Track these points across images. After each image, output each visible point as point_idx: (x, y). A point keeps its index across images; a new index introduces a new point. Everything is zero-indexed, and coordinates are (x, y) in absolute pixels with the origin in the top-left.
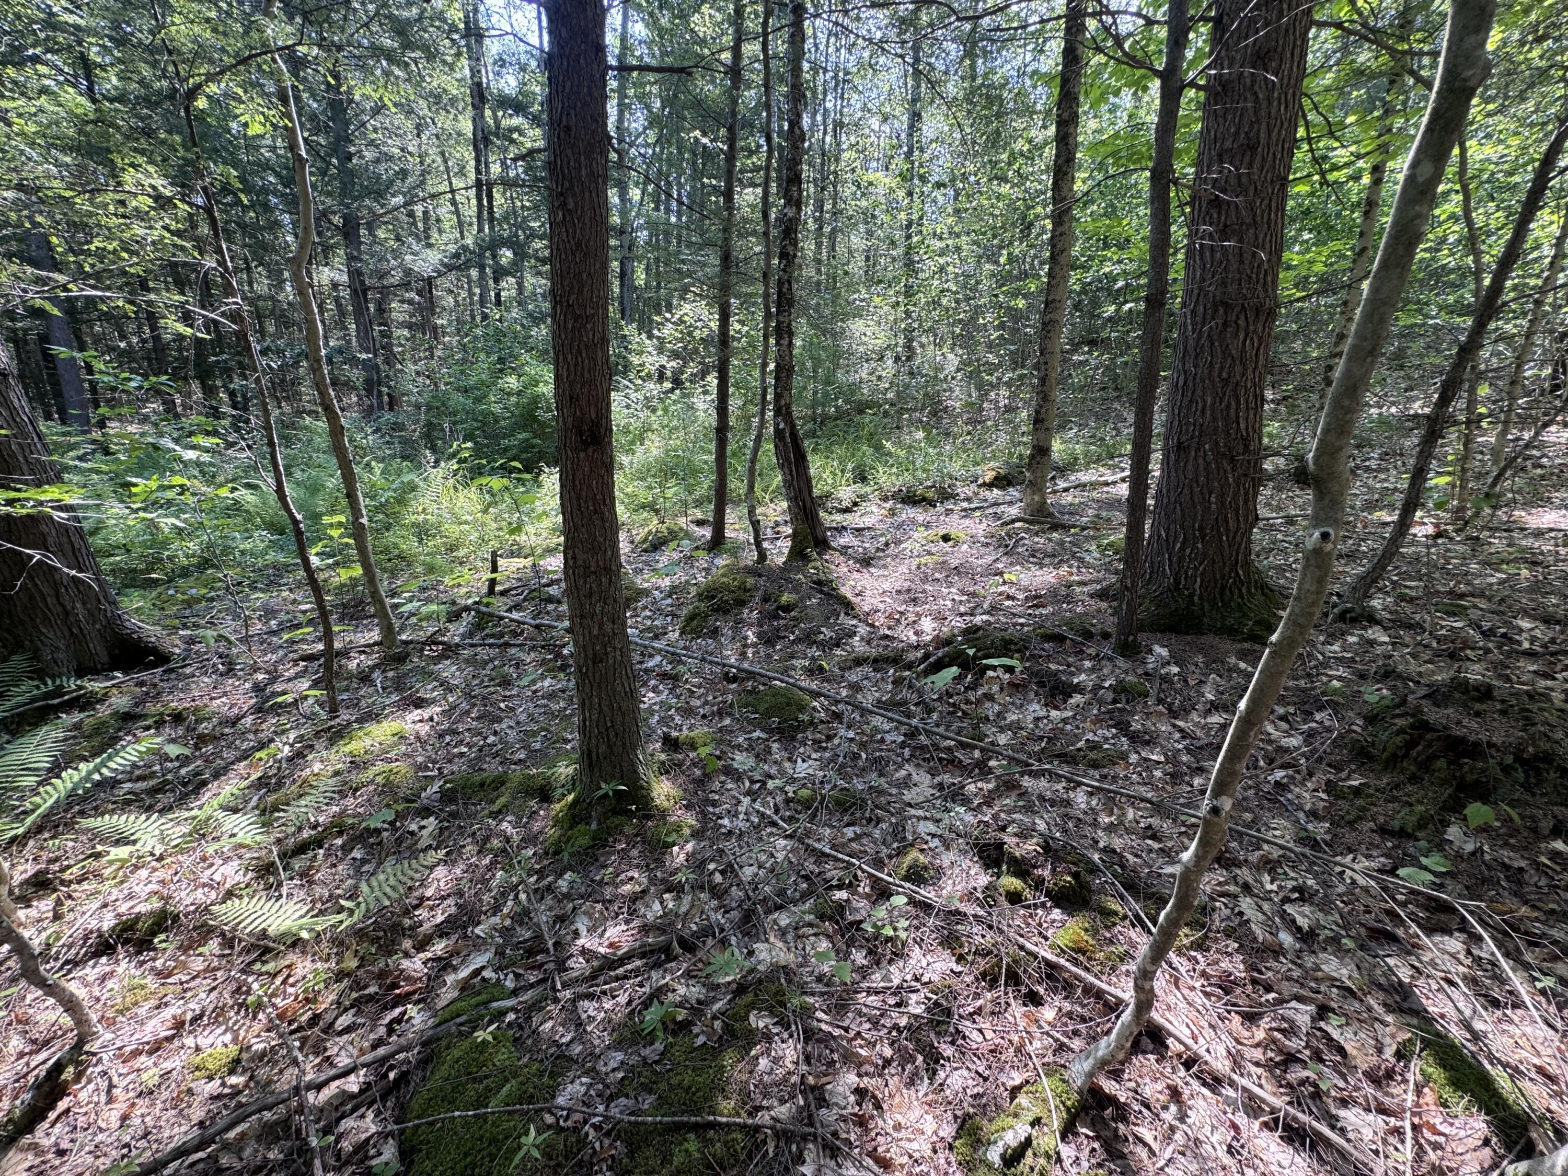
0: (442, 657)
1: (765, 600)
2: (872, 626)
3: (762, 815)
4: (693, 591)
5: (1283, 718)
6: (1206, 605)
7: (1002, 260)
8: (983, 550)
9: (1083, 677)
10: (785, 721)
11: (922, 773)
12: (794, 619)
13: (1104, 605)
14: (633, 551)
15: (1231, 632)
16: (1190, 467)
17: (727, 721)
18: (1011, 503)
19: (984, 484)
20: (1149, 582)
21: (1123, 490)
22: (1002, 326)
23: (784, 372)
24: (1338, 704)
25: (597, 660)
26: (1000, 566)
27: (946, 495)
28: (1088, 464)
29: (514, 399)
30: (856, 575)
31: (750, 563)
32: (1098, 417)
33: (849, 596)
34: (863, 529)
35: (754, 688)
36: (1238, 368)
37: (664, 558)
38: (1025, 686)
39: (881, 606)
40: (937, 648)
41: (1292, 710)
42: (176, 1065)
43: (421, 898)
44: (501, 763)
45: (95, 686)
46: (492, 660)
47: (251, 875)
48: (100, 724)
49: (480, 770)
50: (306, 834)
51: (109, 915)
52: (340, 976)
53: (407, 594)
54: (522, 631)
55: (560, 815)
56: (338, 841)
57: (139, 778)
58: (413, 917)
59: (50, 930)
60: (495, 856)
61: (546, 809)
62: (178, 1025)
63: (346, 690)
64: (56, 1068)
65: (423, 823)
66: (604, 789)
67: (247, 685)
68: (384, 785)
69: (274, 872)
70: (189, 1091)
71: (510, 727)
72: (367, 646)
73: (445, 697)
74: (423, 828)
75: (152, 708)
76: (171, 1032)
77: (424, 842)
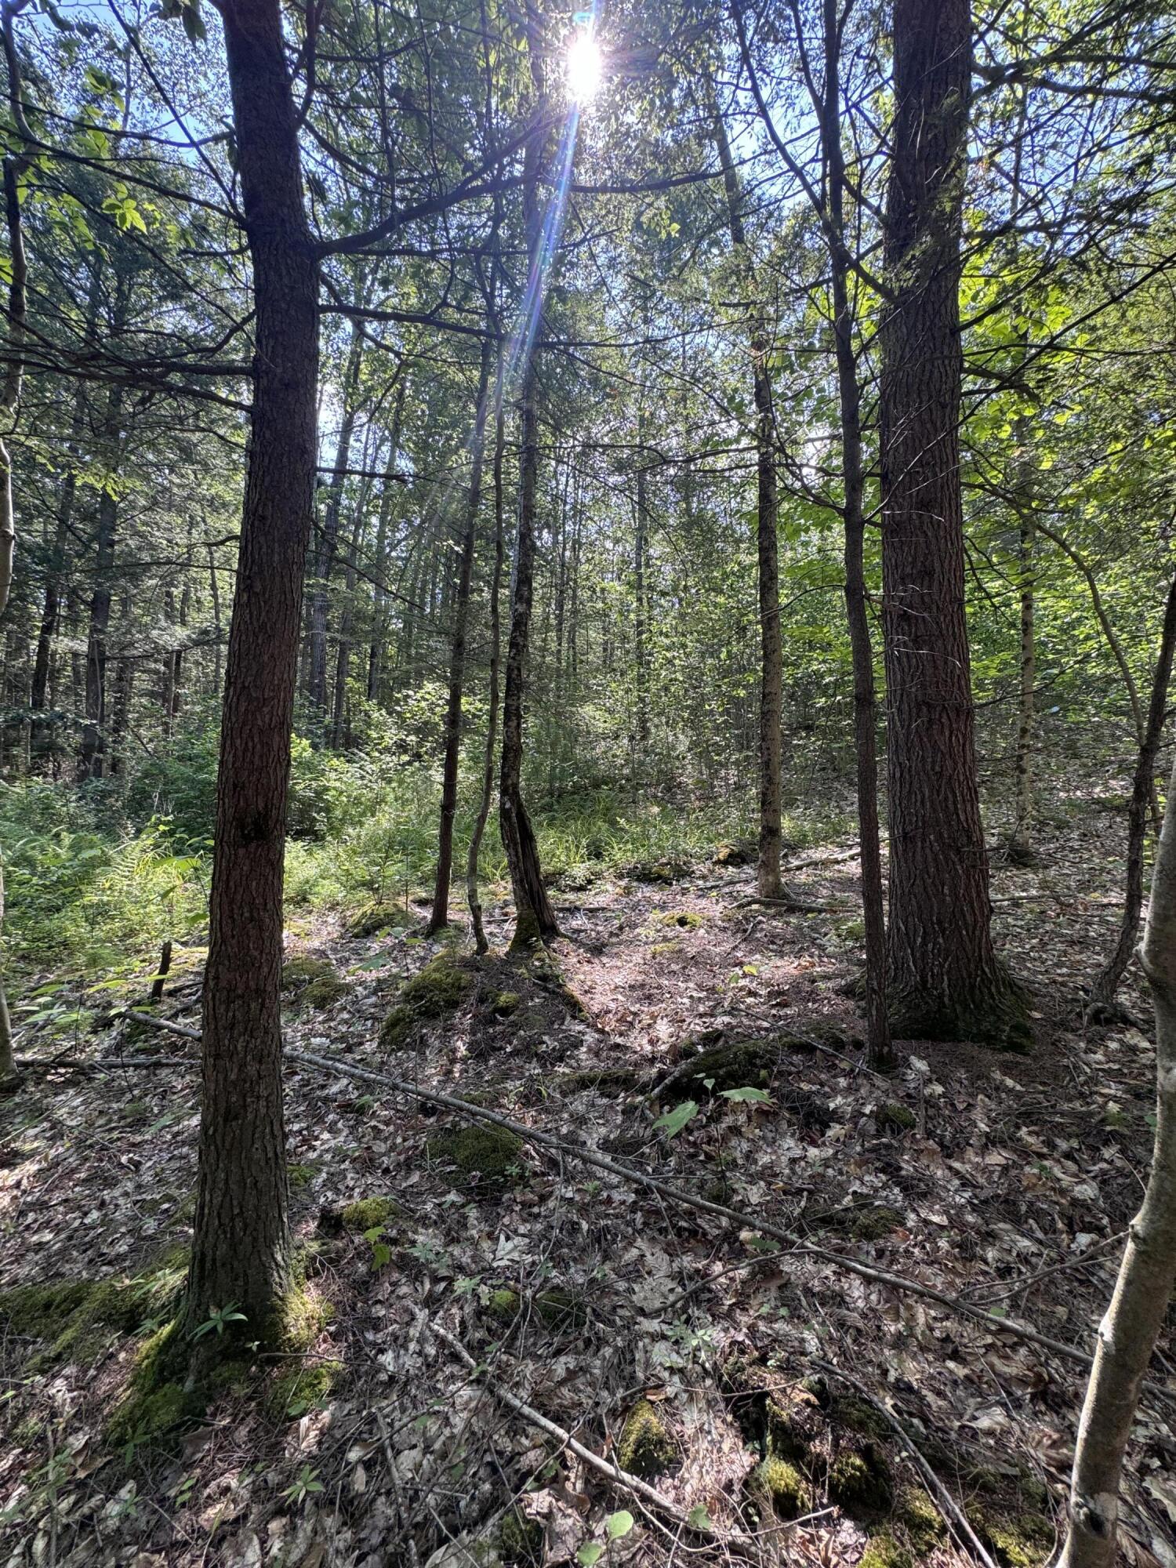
0: (68, 1084)
1: (482, 1000)
2: (602, 1031)
3: (442, 1342)
4: (403, 985)
5: (1068, 1156)
6: (959, 1008)
7: (723, 656)
8: (721, 936)
9: (839, 1100)
10: (488, 1176)
11: (659, 1254)
12: (513, 1024)
13: (851, 1004)
14: (342, 937)
15: (988, 1039)
16: (919, 857)
17: (415, 1178)
18: (747, 882)
19: (718, 862)
20: (895, 980)
21: (854, 868)
22: (727, 712)
23: (512, 753)
24: (1123, 1136)
26: (739, 954)
27: (682, 873)
28: (817, 841)
30: (586, 967)
31: (468, 954)
32: (821, 795)
33: (577, 994)
34: (597, 910)
35: (455, 1124)
36: (949, 763)
37: (374, 946)
38: (775, 1114)
39: (612, 1006)
40: (675, 1063)
41: (1076, 1145)
44: (90, 1262)
46: (132, 1087)
49: (56, 1275)
53: (44, 1000)
54: (184, 1044)
55: (145, 1363)
60: (25, 1451)
61: (130, 1350)
66: (213, 1319)
71: (126, 1194)
73: (50, 1148)
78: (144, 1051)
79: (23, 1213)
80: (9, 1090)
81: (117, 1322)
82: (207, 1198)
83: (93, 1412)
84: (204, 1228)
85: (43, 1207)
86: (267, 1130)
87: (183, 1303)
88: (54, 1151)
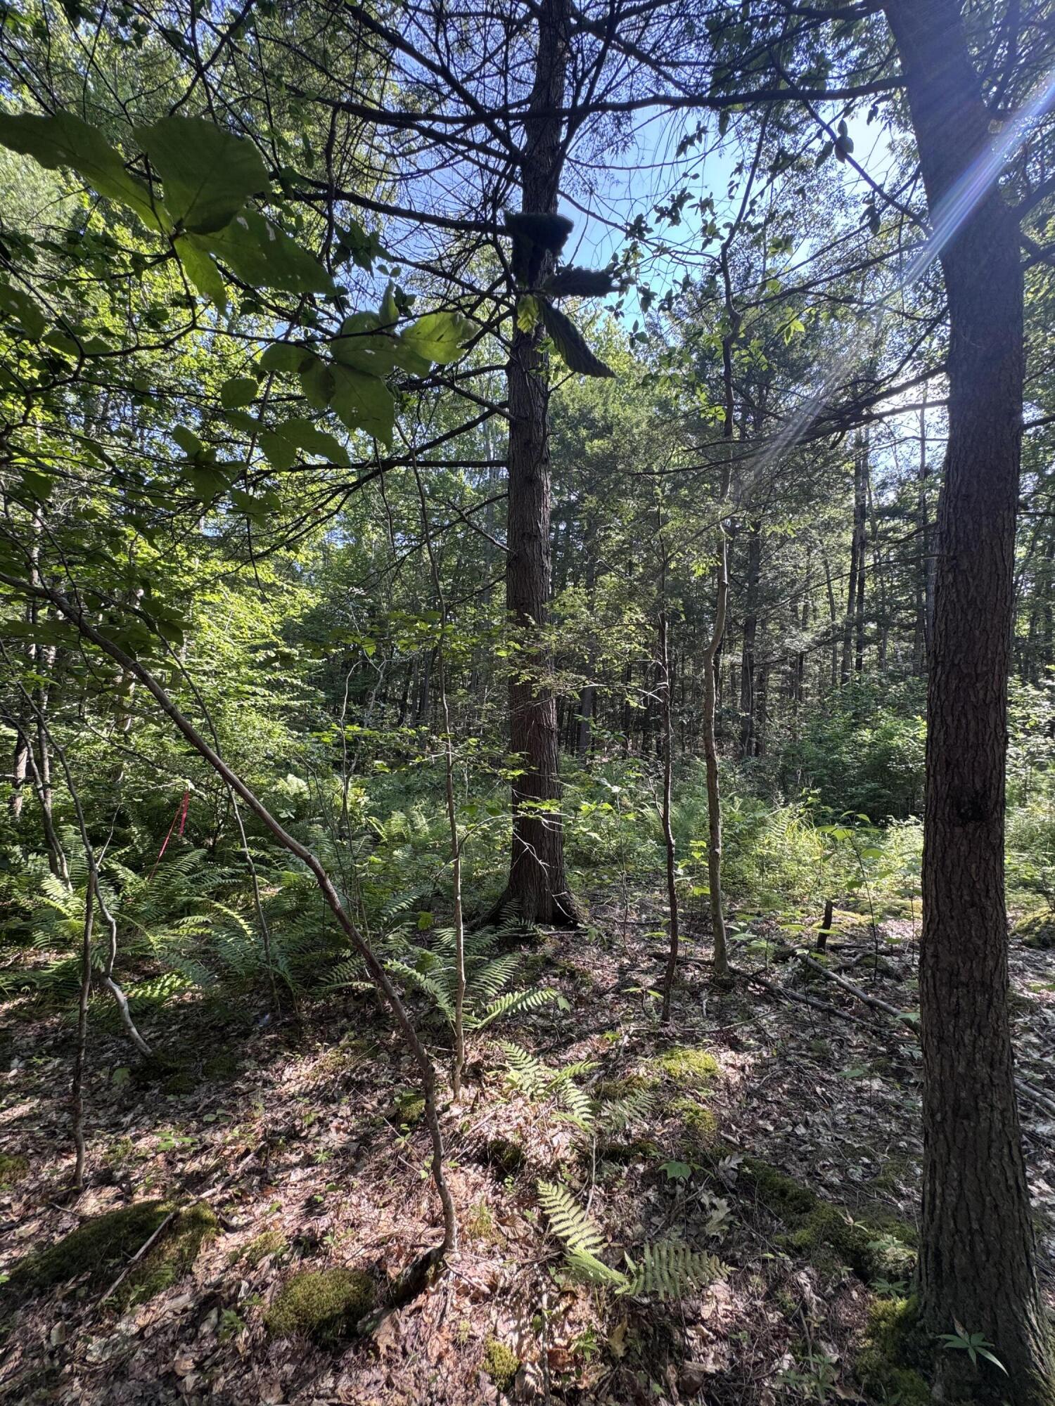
0: (764, 999)
25: (960, 1112)
29: (865, 750)
42: (479, 1333)
43: (697, 1313)
44: (809, 1174)
45: (541, 932)
46: (813, 1024)
47: (574, 1157)
48: (536, 962)
49: (783, 1167)
50: (620, 1140)
51: (495, 1129)
52: (606, 1355)
53: (742, 924)
54: (851, 1002)
55: (883, 1324)
56: (641, 1168)
57: (541, 1015)
58: (684, 1335)
59: (467, 1118)
60: (786, 1320)
61: (862, 1294)
62: (493, 1287)
63: (679, 999)
64: (427, 1260)
65: (715, 1201)
66: (961, 1338)
67: (616, 965)
68: (688, 1126)
69: (589, 1167)
70: (478, 1378)
71: (825, 1125)
72: (702, 962)
73: (759, 1048)
74: (713, 1206)
75: (562, 961)
76: (487, 1290)
77: (712, 1230)
78: (817, 994)
79: (750, 1094)
80: (726, 987)
81: (844, 1255)
82: (939, 1190)
83: (837, 1332)
84: (936, 1222)
85: (763, 1098)
86: (1006, 1151)
87: (913, 1287)
88: (765, 1054)
